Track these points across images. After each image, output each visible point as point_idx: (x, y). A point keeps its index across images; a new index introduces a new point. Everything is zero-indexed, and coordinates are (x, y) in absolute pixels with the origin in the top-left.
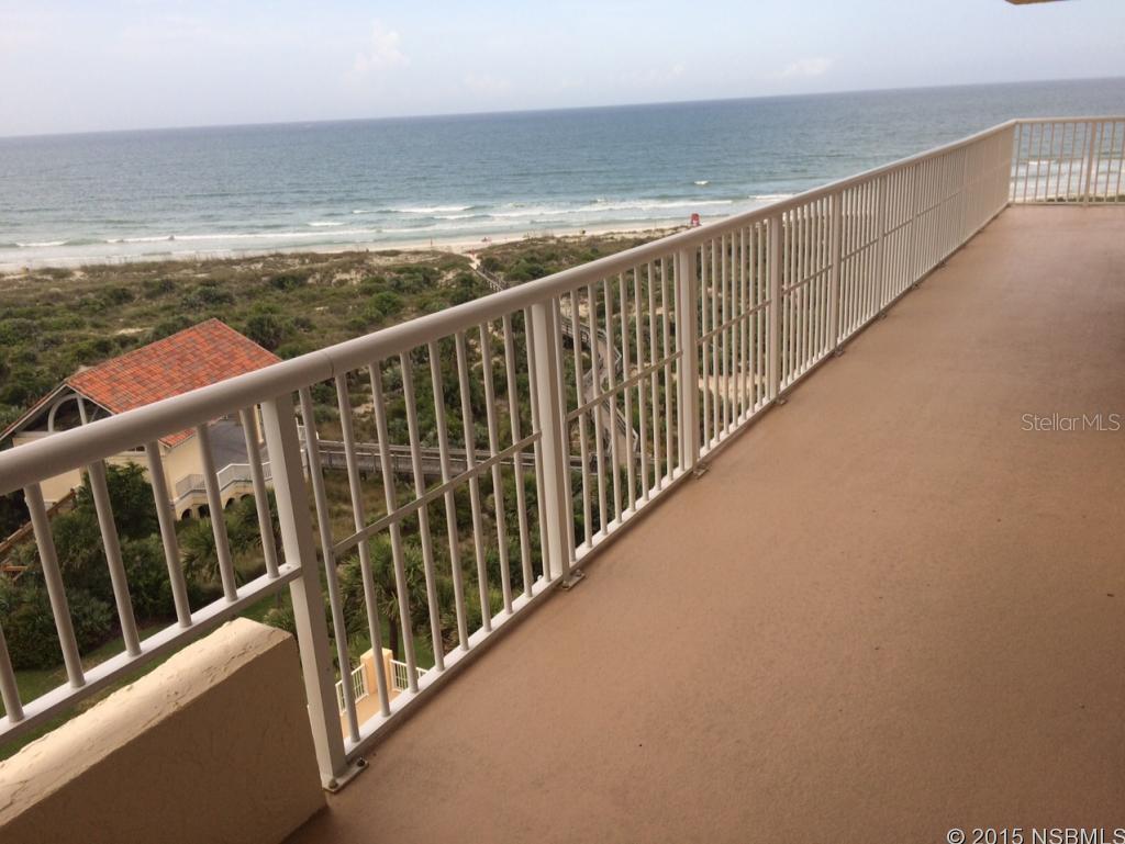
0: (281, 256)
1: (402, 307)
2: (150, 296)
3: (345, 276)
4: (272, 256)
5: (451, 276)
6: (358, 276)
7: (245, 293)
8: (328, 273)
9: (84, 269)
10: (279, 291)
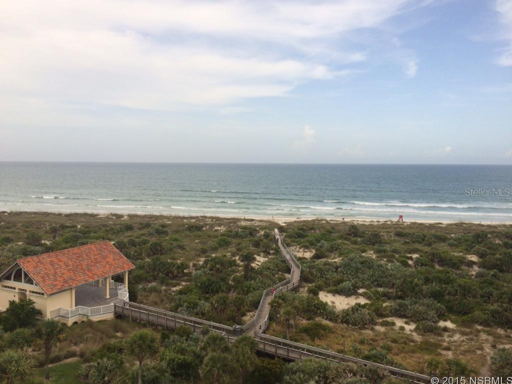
0: (205, 217)
1: (230, 244)
2: (140, 229)
3: (219, 228)
4: (201, 217)
5: (263, 233)
6: (224, 229)
7: (175, 231)
8: (212, 226)
9: (129, 216)
10: (188, 232)
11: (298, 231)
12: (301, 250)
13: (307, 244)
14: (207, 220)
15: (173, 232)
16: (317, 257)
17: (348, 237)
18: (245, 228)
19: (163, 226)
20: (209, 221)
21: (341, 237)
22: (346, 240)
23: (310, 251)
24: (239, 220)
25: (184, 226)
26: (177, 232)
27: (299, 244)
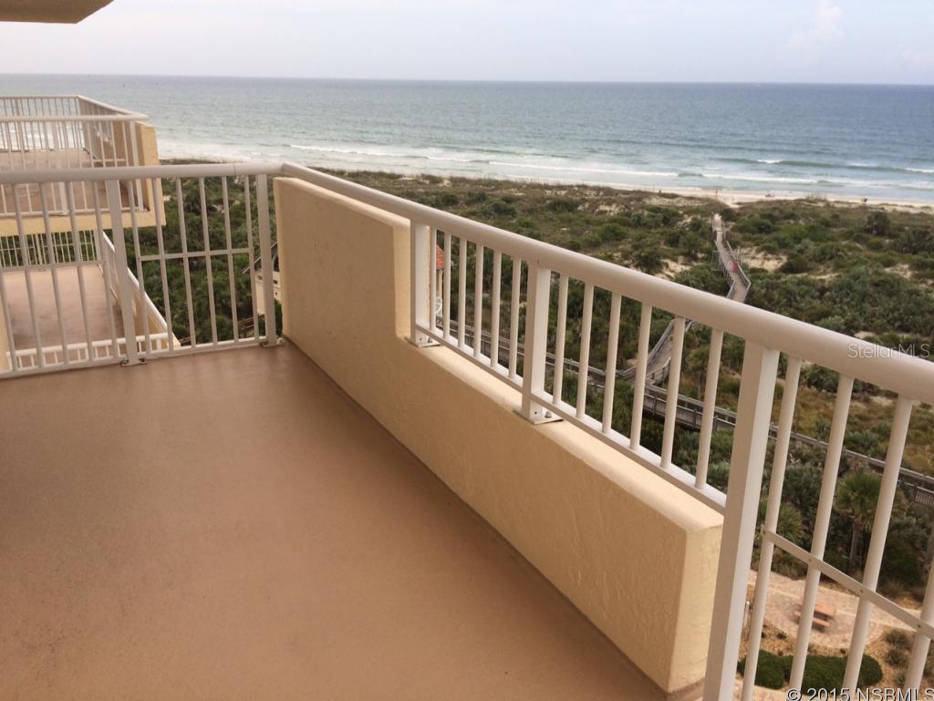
0: (585, 187)
1: (624, 238)
2: (468, 203)
3: (607, 208)
4: (578, 186)
5: (689, 220)
6: (617, 209)
7: (528, 210)
8: (595, 204)
9: (452, 180)
10: (550, 213)
11: (760, 220)
12: (760, 255)
13: (774, 245)
14: (588, 192)
15: (523, 211)
16: (788, 269)
17: (864, 235)
18: (656, 210)
19: (508, 200)
20: (591, 195)
21: (848, 236)
22: (858, 242)
23: (777, 259)
24: (647, 194)
25: (545, 201)
26: (531, 211)
27: (757, 245)
